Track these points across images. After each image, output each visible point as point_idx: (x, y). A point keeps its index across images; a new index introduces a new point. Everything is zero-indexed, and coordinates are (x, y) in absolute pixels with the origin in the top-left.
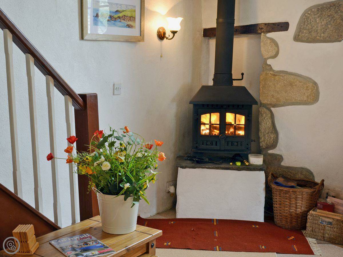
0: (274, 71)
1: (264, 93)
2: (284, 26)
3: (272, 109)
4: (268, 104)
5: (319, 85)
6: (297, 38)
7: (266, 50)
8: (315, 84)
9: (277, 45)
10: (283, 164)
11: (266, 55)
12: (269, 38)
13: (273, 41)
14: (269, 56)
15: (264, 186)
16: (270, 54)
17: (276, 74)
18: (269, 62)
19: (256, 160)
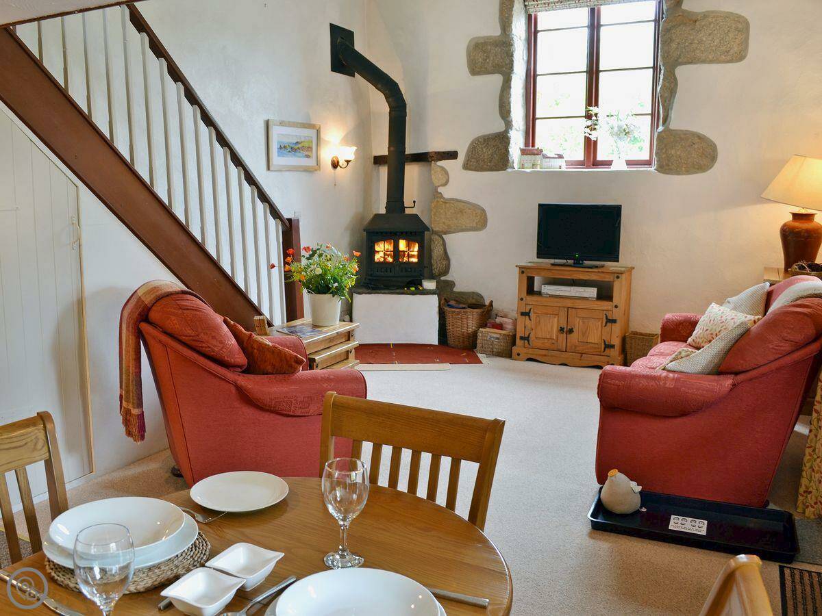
0: (444, 198)
1: (436, 220)
2: (452, 155)
3: (444, 236)
4: (440, 232)
5: (487, 212)
6: (466, 167)
7: (437, 178)
8: (483, 210)
9: (446, 173)
10: (455, 289)
11: (436, 182)
12: (439, 166)
13: (443, 168)
14: (440, 184)
15: (437, 309)
16: (441, 182)
17: (447, 202)
18: (440, 190)
19: (429, 285)
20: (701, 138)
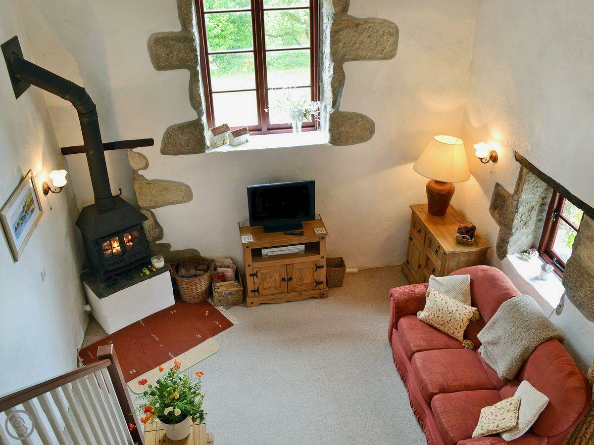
0: (147, 180)
1: (142, 199)
2: (149, 142)
3: (152, 210)
4: (148, 207)
5: (191, 187)
6: (164, 152)
7: (135, 164)
8: (188, 186)
9: (145, 158)
10: (171, 249)
11: (135, 167)
12: (136, 152)
13: (140, 155)
14: (140, 167)
16: (140, 166)
17: (150, 182)
18: (141, 172)
20: (363, 117)
